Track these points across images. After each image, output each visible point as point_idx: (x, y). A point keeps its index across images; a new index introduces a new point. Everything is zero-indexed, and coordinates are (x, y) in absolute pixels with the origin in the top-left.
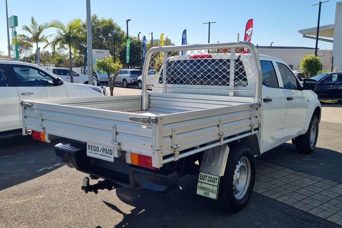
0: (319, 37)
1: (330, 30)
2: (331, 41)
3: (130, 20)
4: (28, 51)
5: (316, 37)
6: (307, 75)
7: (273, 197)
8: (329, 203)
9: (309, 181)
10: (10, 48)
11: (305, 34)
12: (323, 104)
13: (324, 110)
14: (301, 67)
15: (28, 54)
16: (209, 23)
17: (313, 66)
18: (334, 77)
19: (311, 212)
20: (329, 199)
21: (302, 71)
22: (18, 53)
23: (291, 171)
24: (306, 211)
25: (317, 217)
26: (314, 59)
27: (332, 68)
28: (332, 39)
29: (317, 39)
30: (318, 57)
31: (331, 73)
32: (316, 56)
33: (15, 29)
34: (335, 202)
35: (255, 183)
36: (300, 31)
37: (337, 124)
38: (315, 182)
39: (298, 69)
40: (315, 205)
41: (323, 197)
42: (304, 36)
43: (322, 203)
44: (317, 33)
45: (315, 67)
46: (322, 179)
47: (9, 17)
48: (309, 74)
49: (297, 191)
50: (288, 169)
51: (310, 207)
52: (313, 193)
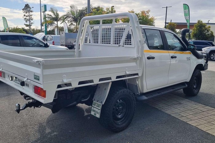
10: (42, 25)
15: (52, 28)
16: (167, 7)
22: (46, 28)
33: (45, 13)
47: (41, 6)
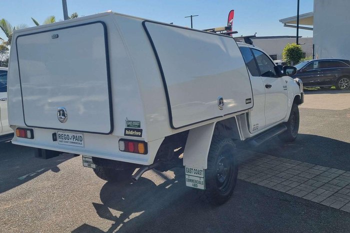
0: (299, 25)
1: (309, 18)
2: (311, 29)
4: (4, 54)
5: (296, 25)
6: (290, 64)
7: (255, 182)
8: (306, 183)
9: (289, 164)
11: (286, 23)
12: (306, 91)
13: (306, 97)
14: (284, 57)
15: (4, 57)
16: (191, 16)
17: (295, 54)
18: (315, 64)
19: (290, 193)
20: (307, 179)
21: (285, 60)
23: (272, 157)
24: (284, 192)
25: (294, 196)
26: (295, 48)
27: (313, 55)
28: (312, 27)
29: (298, 27)
30: (299, 45)
31: (312, 60)
32: (298, 44)
34: (311, 182)
35: (239, 171)
36: (281, 21)
37: (318, 110)
38: (294, 165)
39: (281, 59)
40: (293, 186)
41: (300, 178)
42: (285, 25)
43: (299, 184)
44: (297, 21)
45: (297, 55)
46: (300, 162)
48: (292, 63)
49: (277, 175)
50: (269, 156)
51: (288, 188)
52: (292, 176)
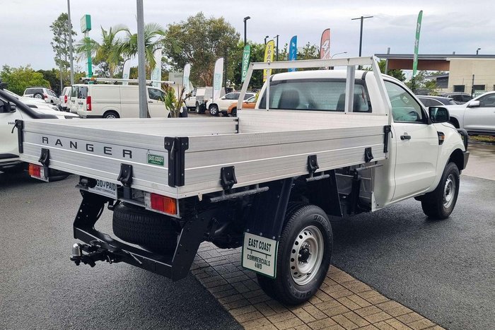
3: (249, 18)
